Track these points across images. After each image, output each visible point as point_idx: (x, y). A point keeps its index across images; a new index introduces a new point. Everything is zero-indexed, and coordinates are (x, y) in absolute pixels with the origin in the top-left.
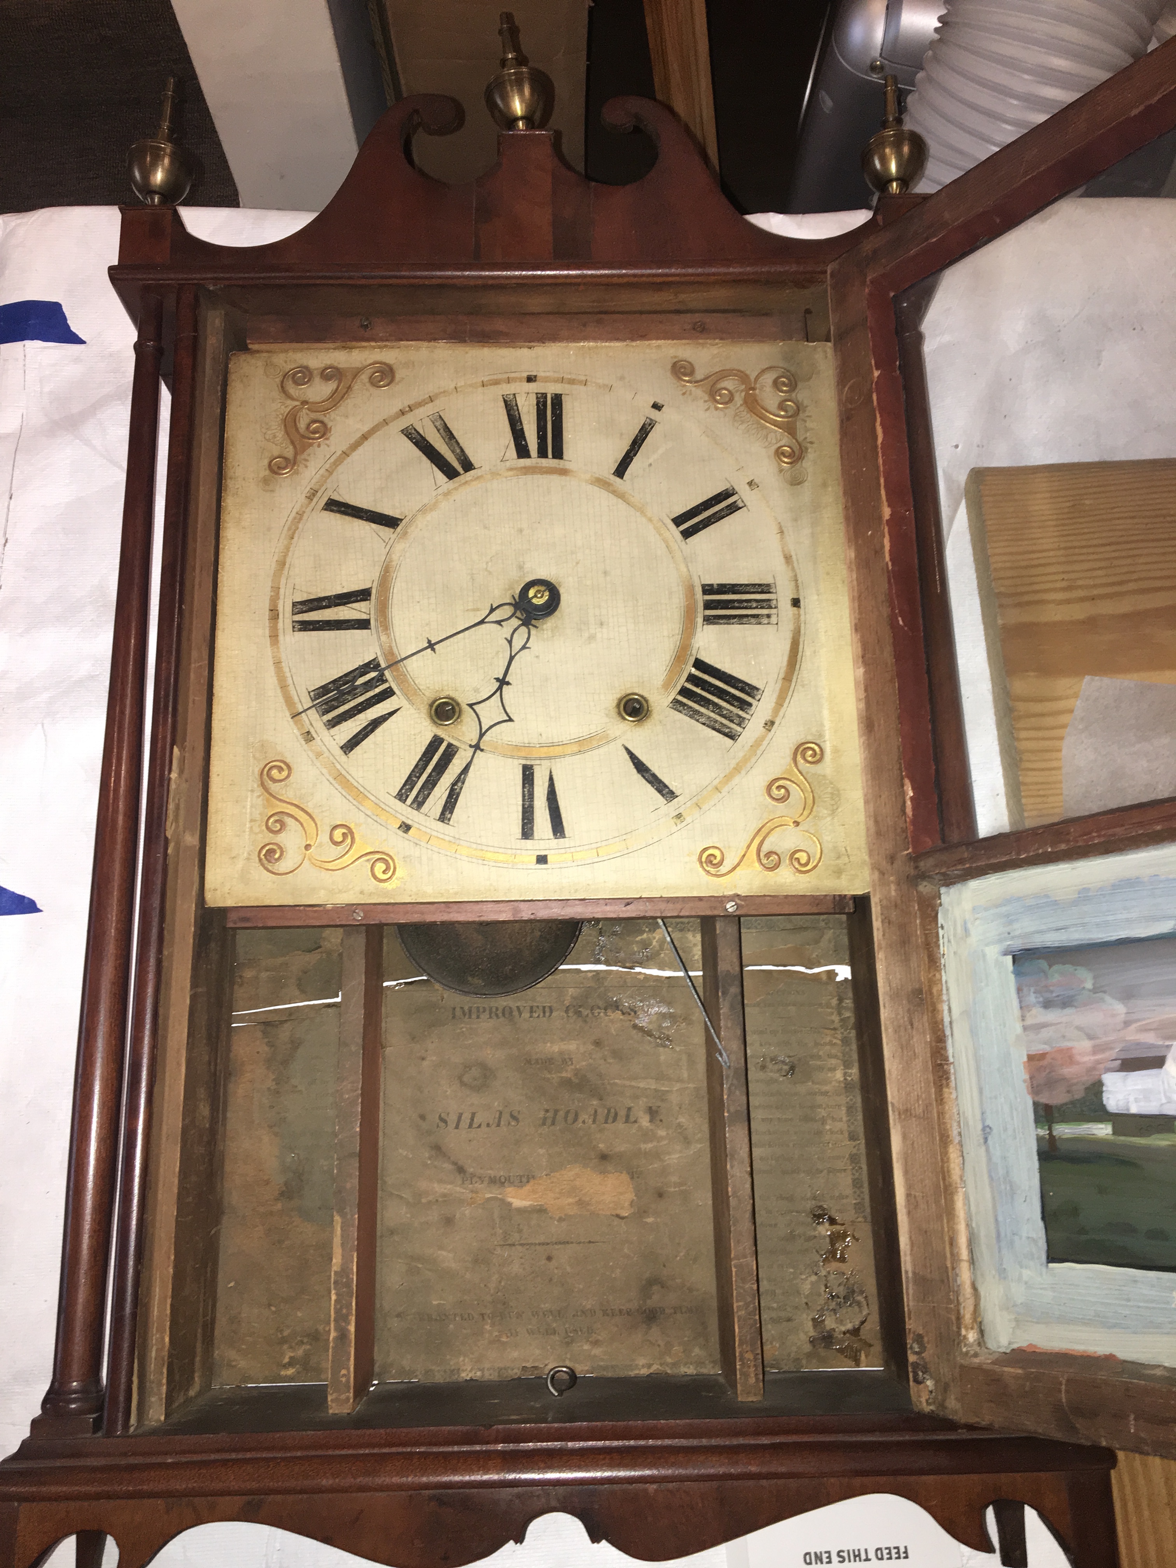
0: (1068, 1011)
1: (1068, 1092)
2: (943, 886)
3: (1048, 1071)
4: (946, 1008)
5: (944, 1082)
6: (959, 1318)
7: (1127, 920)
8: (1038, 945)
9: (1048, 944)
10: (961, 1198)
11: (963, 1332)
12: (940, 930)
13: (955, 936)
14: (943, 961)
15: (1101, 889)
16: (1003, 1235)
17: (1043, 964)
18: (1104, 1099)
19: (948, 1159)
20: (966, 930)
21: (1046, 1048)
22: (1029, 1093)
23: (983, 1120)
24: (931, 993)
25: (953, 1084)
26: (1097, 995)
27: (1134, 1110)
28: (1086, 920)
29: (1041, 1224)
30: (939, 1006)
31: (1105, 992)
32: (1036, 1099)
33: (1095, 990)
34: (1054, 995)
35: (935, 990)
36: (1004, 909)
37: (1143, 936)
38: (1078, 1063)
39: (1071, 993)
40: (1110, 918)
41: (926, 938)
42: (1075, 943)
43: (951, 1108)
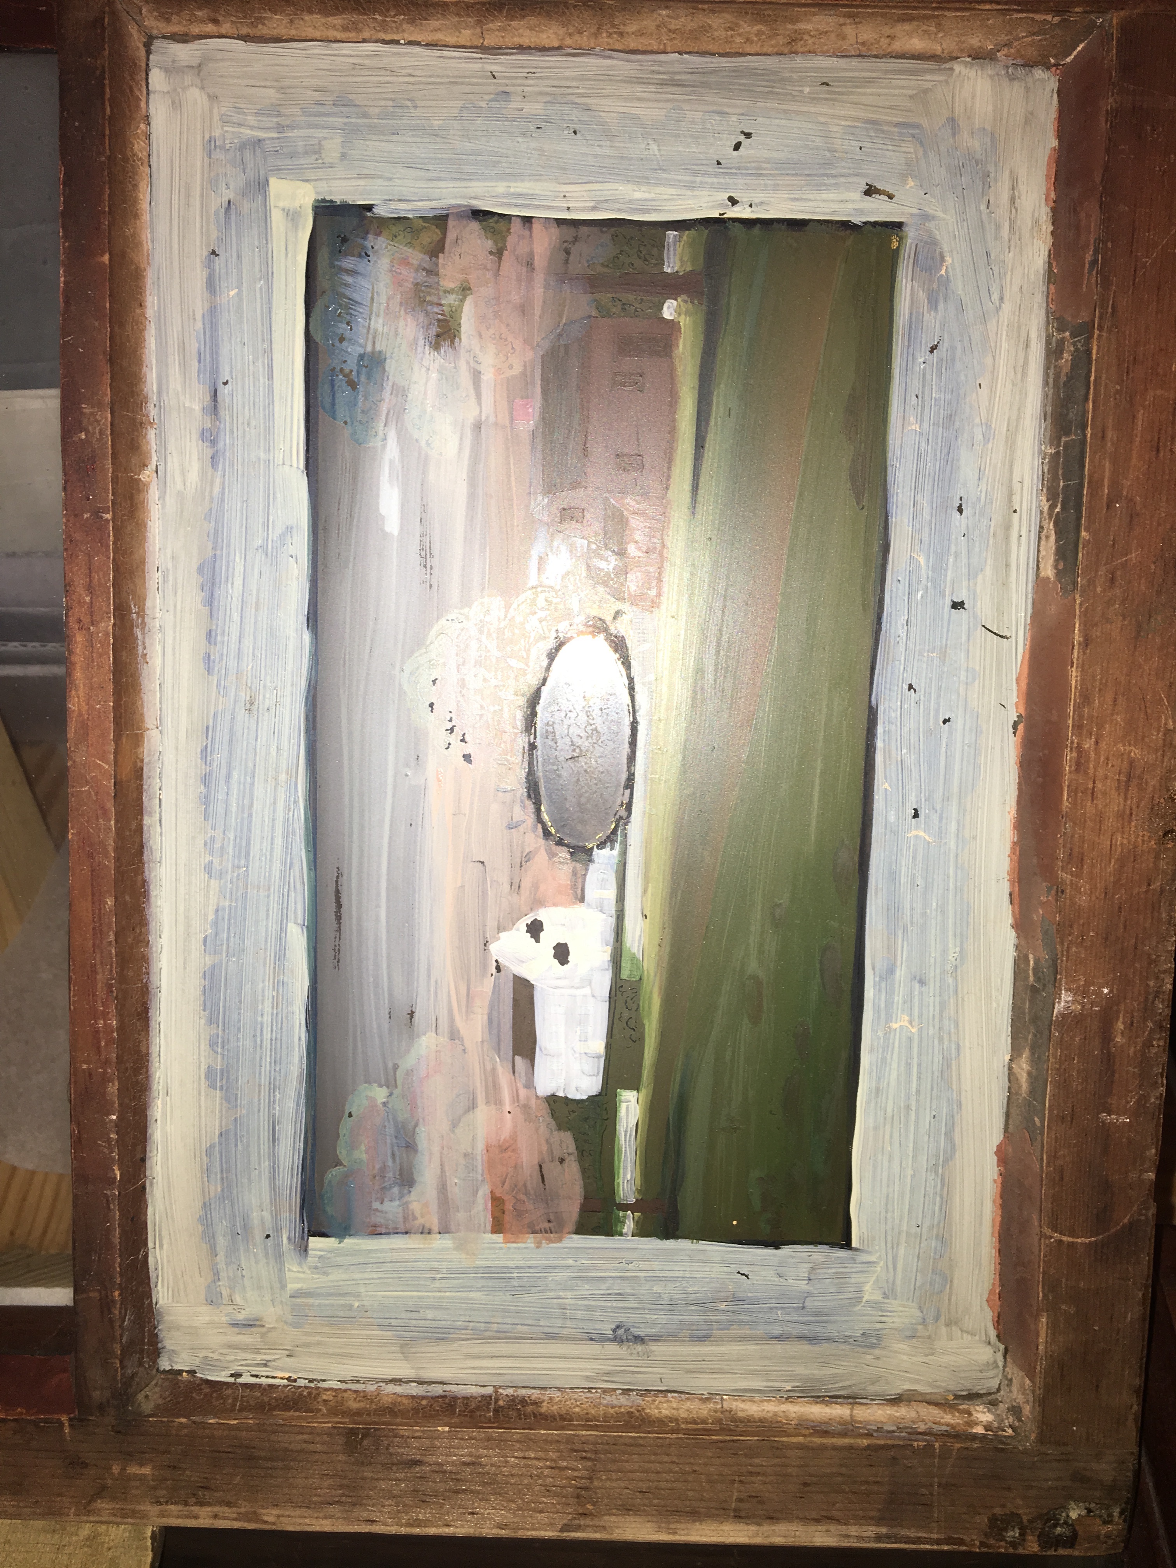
0: (422, 1142)
1: (562, 1161)
2: (155, 1362)
3: (523, 1197)
4: (391, 1388)
5: (530, 1409)
6: (955, 1435)
7: (275, 1005)
8: (297, 1181)
9: (298, 1161)
10: (742, 1405)
11: (979, 1430)
12: (240, 1380)
13: (257, 1351)
14: (301, 1383)
15: (212, 1044)
16: (805, 1330)
17: (333, 1174)
18: (578, 1097)
19: (672, 1419)
20: (250, 1325)
21: (484, 1192)
22: (560, 1240)
23: (602, 1339)
24: (358, 1413)
25: (535, 1394)
26: (399, 1082)
27: (599, 1046)
28: (264, 1081)
29: (786, 1251)
30: (386, 1401)
31: (396, 1067)
32: (571, 1226)
33: (390, 1083)
34: (390, 1163)
35: (354, 1405)
36: (222, 1242)
37: (307, 983)
38: (514, 1137)
39: (390, 1130)
40: (267, 1035)
41: (250, 1409)
42: (303, 1108)
43: (580, 1403)
